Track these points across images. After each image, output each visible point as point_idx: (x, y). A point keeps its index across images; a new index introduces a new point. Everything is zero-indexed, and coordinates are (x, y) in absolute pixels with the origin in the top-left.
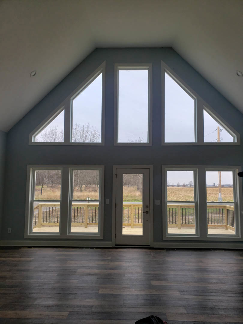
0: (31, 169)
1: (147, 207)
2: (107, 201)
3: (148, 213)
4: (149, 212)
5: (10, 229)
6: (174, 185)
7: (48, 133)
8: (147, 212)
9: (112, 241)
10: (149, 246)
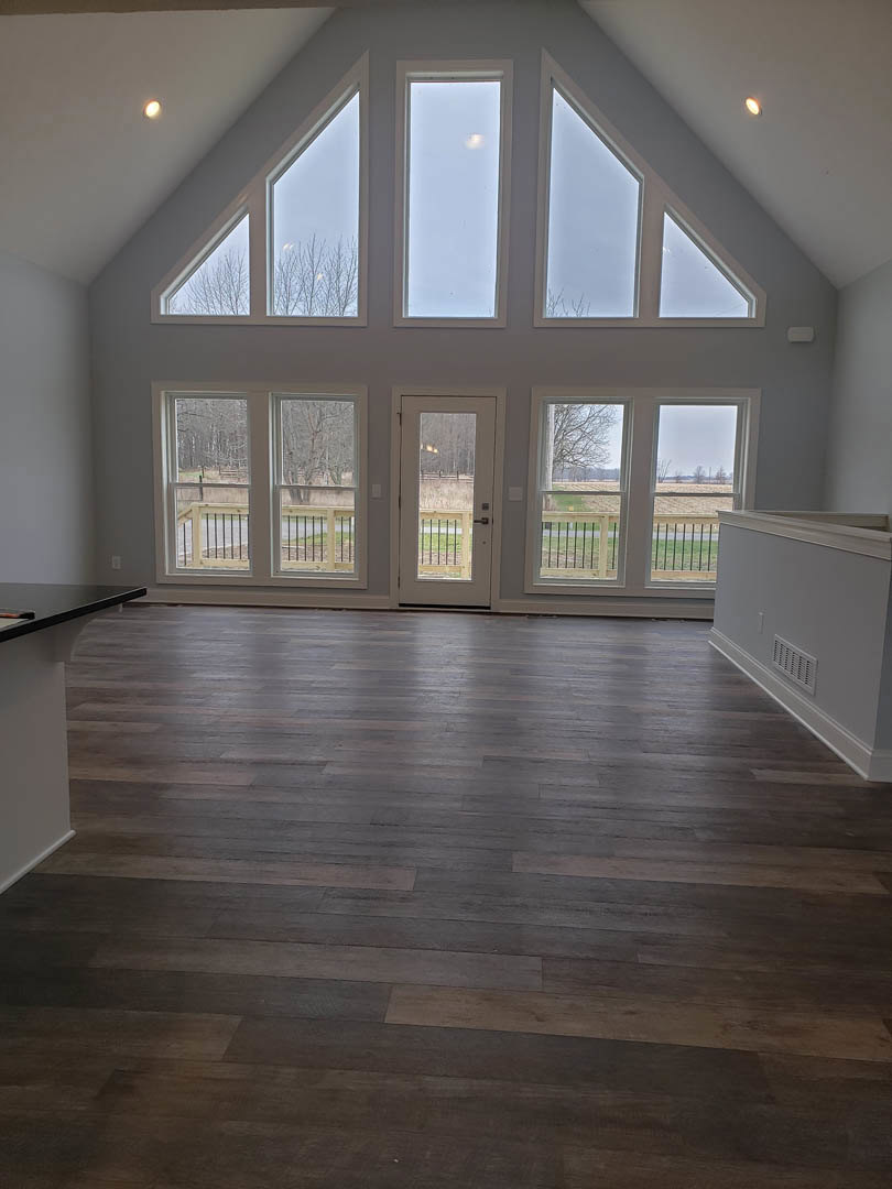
0: (163, 393)
1: (485, 507)
2: (377, 490)
3: (487, 523)
4: (490, 522)
5: (119, 558)
6: (684, 478)
7: (212, 277)
8: (485, 521)
9: (389, 594)
10: (489, 608)
